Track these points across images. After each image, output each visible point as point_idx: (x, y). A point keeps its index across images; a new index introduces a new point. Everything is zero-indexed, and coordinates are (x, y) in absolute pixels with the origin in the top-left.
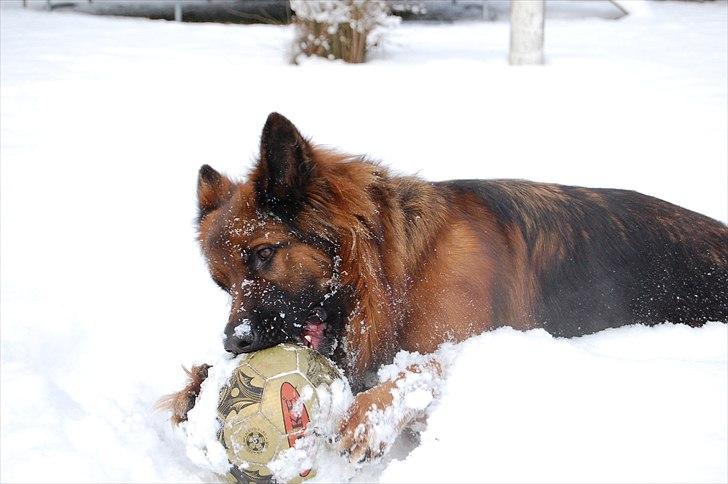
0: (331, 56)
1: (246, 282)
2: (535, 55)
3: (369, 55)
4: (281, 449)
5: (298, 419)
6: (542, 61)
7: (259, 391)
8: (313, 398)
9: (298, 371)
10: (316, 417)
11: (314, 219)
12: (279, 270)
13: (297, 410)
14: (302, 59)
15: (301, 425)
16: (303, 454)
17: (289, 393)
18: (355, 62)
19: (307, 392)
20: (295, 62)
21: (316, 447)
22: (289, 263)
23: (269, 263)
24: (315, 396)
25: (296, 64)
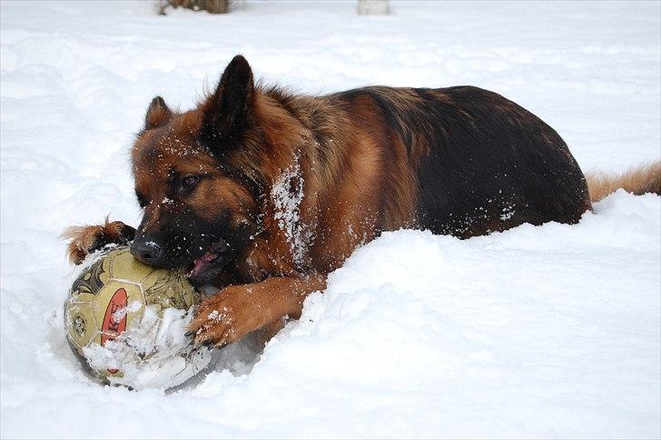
0: (196, 8)
1: (166, 200)
2: (381, 6)
3: (231, 6)
4: (94, 341)
5: (116, 324)
6: (388, 11)
7: (100, 284)
8: (137, 313)
9: (140, 285)
10: (133, 330)
11: (245, 160)
12: (199, 198)
13: (118, 316)
14: (169, 10)
15: (116, 330)
16: (110, 354)
17: (120, 299)
18: (219, 12)
19: (135, 306)
20: (163, 13)
21: (123, 354)
22: (209, 194)
23: (191, 189)
24: (142, 312)
25: (164, 14)
